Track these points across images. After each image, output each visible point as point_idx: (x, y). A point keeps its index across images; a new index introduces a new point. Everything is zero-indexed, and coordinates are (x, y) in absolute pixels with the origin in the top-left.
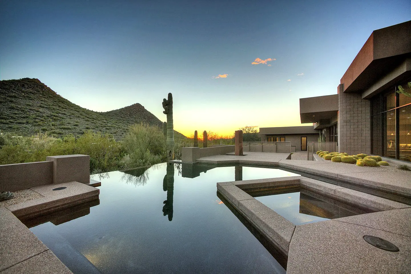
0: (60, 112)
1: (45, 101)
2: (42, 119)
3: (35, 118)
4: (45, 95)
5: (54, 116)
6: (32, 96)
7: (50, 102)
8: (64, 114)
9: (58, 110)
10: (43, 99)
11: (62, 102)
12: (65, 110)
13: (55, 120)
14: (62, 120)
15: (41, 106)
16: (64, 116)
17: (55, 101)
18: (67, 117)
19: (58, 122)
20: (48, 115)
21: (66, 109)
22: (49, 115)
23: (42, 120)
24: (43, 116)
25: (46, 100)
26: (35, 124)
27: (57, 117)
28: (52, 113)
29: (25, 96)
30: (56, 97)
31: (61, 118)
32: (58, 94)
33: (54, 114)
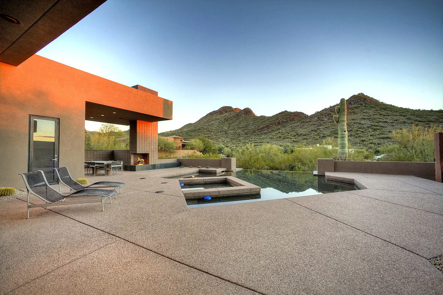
0: (381, 120)
1: (366, 113)
2: (362, 130)
3: (357, 131)
4: (367, 107)
5: (375, 126)
6: (356, 110)
7: (371, 112)
8: (385, 122)
9: (379, 118)
10: (365, 111)
11: (384, 109)
12: (386, 117)
13: (375, 130)
14: (382, 129)
15: (363, 119)
16: (386, 125)
17: (376, 110)
18: (389, 124)
19: (377, 131)
20: (368, 126)
21: (388, 115)
22: (370, 126)
23: (362, 132)
24: (364, 128)
25: (368, 111)
26: (356, 136)
27: (377, 126)
28: (372, 123)
29: (351, 112)
30: (378, 105)
31: (381, 127)
32: (381, 101)
33: (374, 124)
